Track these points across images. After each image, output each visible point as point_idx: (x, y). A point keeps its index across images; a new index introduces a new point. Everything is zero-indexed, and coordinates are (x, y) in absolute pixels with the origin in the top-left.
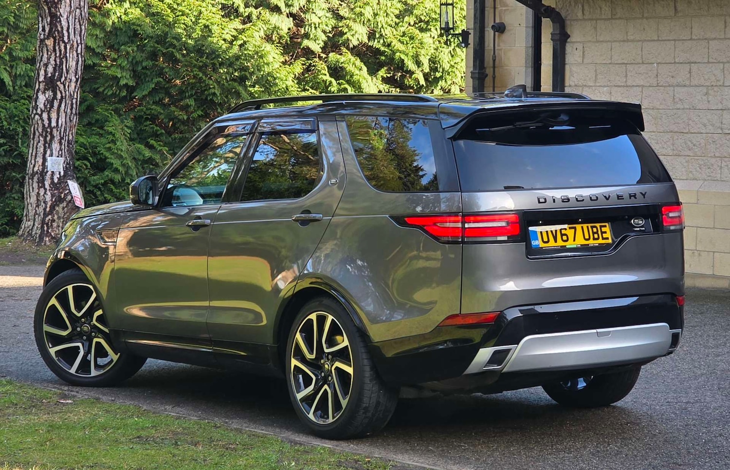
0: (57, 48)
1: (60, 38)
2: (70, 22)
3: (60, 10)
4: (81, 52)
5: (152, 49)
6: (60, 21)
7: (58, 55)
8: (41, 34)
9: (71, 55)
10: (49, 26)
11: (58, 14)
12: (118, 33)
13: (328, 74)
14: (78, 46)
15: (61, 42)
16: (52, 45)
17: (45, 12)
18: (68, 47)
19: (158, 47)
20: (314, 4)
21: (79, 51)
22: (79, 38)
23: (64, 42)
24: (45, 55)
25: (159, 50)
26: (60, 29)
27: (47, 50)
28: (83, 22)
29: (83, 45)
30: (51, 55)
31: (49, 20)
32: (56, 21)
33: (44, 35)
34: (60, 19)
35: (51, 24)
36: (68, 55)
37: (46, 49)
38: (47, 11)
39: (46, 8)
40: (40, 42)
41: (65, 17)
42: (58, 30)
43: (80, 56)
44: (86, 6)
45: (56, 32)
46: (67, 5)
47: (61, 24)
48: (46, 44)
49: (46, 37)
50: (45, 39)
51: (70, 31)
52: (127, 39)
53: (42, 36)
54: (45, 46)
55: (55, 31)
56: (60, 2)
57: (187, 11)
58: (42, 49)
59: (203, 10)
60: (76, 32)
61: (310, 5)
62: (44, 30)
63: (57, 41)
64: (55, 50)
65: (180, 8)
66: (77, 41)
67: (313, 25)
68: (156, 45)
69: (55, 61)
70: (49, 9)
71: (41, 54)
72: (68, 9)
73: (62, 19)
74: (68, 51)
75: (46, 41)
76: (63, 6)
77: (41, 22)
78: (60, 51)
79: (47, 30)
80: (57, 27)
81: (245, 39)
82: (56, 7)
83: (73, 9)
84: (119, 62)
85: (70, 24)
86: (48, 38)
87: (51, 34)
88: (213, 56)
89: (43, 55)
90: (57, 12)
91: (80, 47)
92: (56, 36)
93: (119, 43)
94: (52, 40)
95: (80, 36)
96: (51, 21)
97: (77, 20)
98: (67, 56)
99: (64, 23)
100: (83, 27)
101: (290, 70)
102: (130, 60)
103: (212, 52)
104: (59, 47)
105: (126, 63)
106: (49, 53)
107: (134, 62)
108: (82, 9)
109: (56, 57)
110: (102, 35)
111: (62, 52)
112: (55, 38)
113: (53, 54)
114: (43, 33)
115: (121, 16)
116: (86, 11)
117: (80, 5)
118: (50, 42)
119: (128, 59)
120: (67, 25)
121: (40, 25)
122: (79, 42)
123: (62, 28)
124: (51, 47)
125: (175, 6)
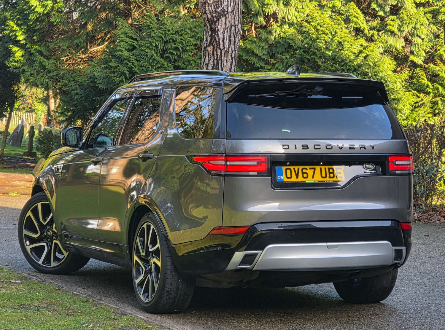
0: (215, 53)
1: (217, 46)
2: (225, 35)
3: (218, 27)
4: (235, 57)
5: (300, 56)
6: (218, 34)
8: (204, 43)
9: (225, 58)
10: (210, 37)
11: (217, 29)
12: (278, 46)
13: (426, 79)
14: (232, 52)
15: (218, 49)
16: (212, 51)
17: (208, 28)
18: (223, 52)
19: (304, 55)
21: (233, 56)
22: (233, 46)
23: (220, 49)
24: (207, 58)
25: (305, 57)
26: (217, 40)
27: (209, 54)
28: (237, 35)
29: (236, 52)
30: (211, 58)
31: (210, 34)
32: (215, 34)
33: (207, 44)
34: (218, 33)
35: (211, 36)
36: (223, 58)
37: (207, 53)
39: (208, 25)
40: (204, 48)
41: (222, 31)
42: (216, 41)
43: (233, 59)
44: (239, 25)
45: (215, 42)
46: (223, 23)
47: (218, 36)
48: (207, 50)
49: (208, 45)
50: (207, 46)
51: (225, 41)
52: (283, 50)
53: (205, 44)
54: (207, 51)
55: (214, 41)
56: (218, 21)
58: (205, 54)
59: (338, 30)
60: (232, 43)
61: (416, 31)
62: (207, 40)
63: (215, 48)
64: (213, 54)
65: (322, 29)
66: (232, 49)
67: (417, 45)
68: (303, 53)
69: (214, 62)
70: (210, 26)
71: (204, 57)
72: (224, 26)
73: (219, 33)
74: (223, 55)
75: (208, 48)
76: (220, 24)
77: (205, 35)
78: (217, 55)
79: (209, 40)
80: (215, 38)
81: (367, 53)
82: (215, 24)
83: (227, 26)
84: (277, 66)
85: (225, 37)
86: (209, 46)
87: (211, 43)
88: (343, 64)
89: (205, 58)
90: (215, 28)
91: (234, 53)
92: (214, 45)
93: (278, 52)
94: (212, 47)
95: (234, 45)
96: (211, 34)
97: (232, 34)
98: (221, 59)
99: (221, 36)
100: (237, 39)
101: (398, 77)
102: (285, 64)
103: (342, 60)
104: (217, 52)
105: (282, 66)
106: (210, 57)
107: (287, 66)
108: (236, 26)
109: (214, 59)
111: (219, 56)
112: (214, 46)
113: (212, 57)
114: (206, 42)
115: (280, 33)
116: (239, 27)
117: (235, 23)
118: (210, 49)
119: (283, 63)
120: (223, 37)
121: (205, 37)
122: (233, 49)
123: (219, 39)
124: (211, 52)
125: (319, 27)
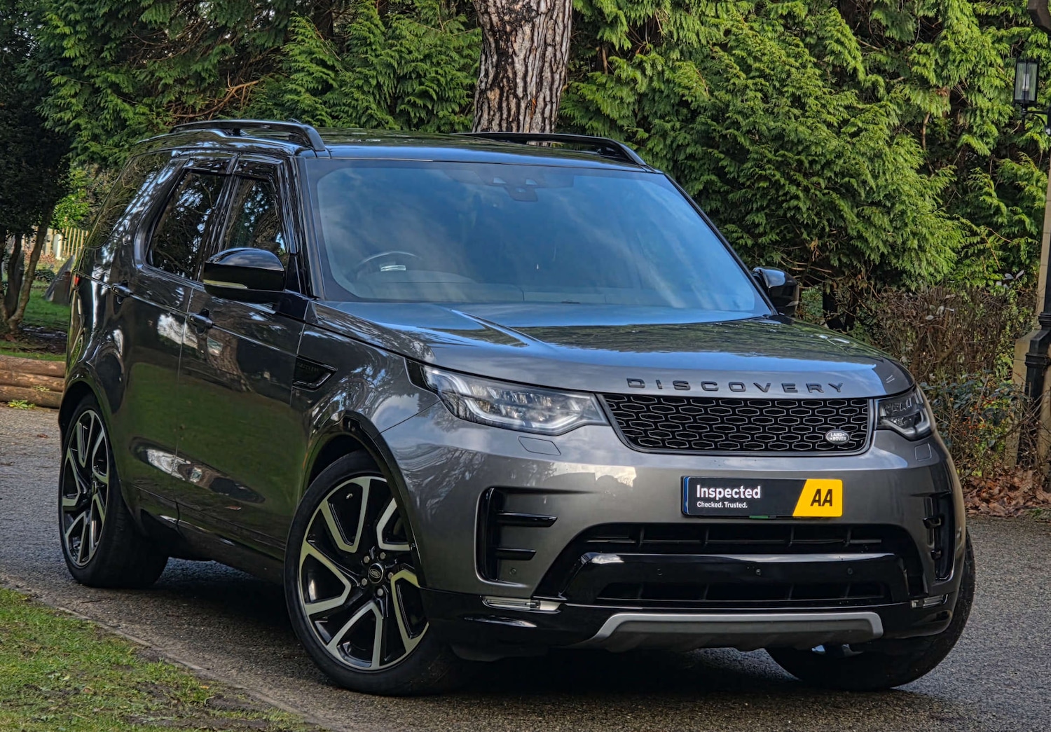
0: (504, 105)
1: (510, 89)
2: (529, 65)
3: (515, 45)
4: (551, 117)
5: (703, 128)
6: (513, 62)
7: (505, 116)
8: (481, 82)
9: (528, 119)
10: (495, 69)
11: (511, 50)
13: (994, 194)
14: (546, 105)
15: (511, 96)
16: (497, 100)
17: (490, 46)
18: (523, 105)
19: (712, 125)
20: (981, 79)
21: (547, 114)
22: (548, 93)
23: (516, 96)
24: (486, 116)
25: (715, 130)
26: (511, 75)
27: (489, 107)
28: (558, 68)
29: (554, 105)
30: (494, 115)
31: (494, 60)
32: (506, 61)
33: (486, 83)
34: (513, 59)
35: (497, 66)
36: (521, 118)
37: (487, 104)
38: (493, 45)
39: (491, 40)
40: (480, 94)
41: (522, 56)
42: (508, 78)
43: (547, 121)
44: (564, 44)
45: (505, 80)
46: (526, 37)
47: (514, 67)
48: (487, 98)
49: (489, 86)
50: (486, 90)
51: (529, 79)
53: (483, 84)
54: (486, 101)
55: (503, 78)
56: (514, 33)
57: (768, 71)
58: (482, 106)
60: (545, 84)
61: (976, 80)
62: (487, 75)
63: (505, 94)
64: (500, 108)
65: (757, 65)
66: (544, 98)
67: (978, 113)
68: (709, 121)
69: (500, 125)
70: (497, 42)
71: (480, 114)
72: (527, 44)
73: (516, 59)
74: (522, 111)
75: (489, 92)
76: (519, 40)
77: (483, 63)
78: (509, 110)
79: (491, 76)
80: (506, 71)
81: (860, 124)
82: (508, 40)
83: (535, 44)
84: (650, 145)
85: (530, 69)
86: (491, 89)
87: (496, 82)
88: (800, 148)
89: (481, 116)
90: (507, 47)
91: (548, 107)
92: (503, 86)
94: (497, 91)
95: (551, 90)
96: (498, 61)
97: (547, 65)
98: (519, 119)
99: (519, 67)
100: (557, 77)
101: (928, 183)
102: (668, 142)
103: (798, 140)
104: (508, 104)
105: (661, 146)
106: (492, 113)
107: (674, 146)
108: (558, 47)
109: (501, 119)
110: (631, 100)
111: (512, 113)
112: (502, 89)
113: (498, 115)
114: (485, 80)
116: (564, 50)
117: (554, 40)
118: (493, 95)
119: (665, 139)
120: (524, 69)
121: (483, 68)
122: (548, 99)
123: (515, 74)
124: (495, 104)
125: (750, 61)
